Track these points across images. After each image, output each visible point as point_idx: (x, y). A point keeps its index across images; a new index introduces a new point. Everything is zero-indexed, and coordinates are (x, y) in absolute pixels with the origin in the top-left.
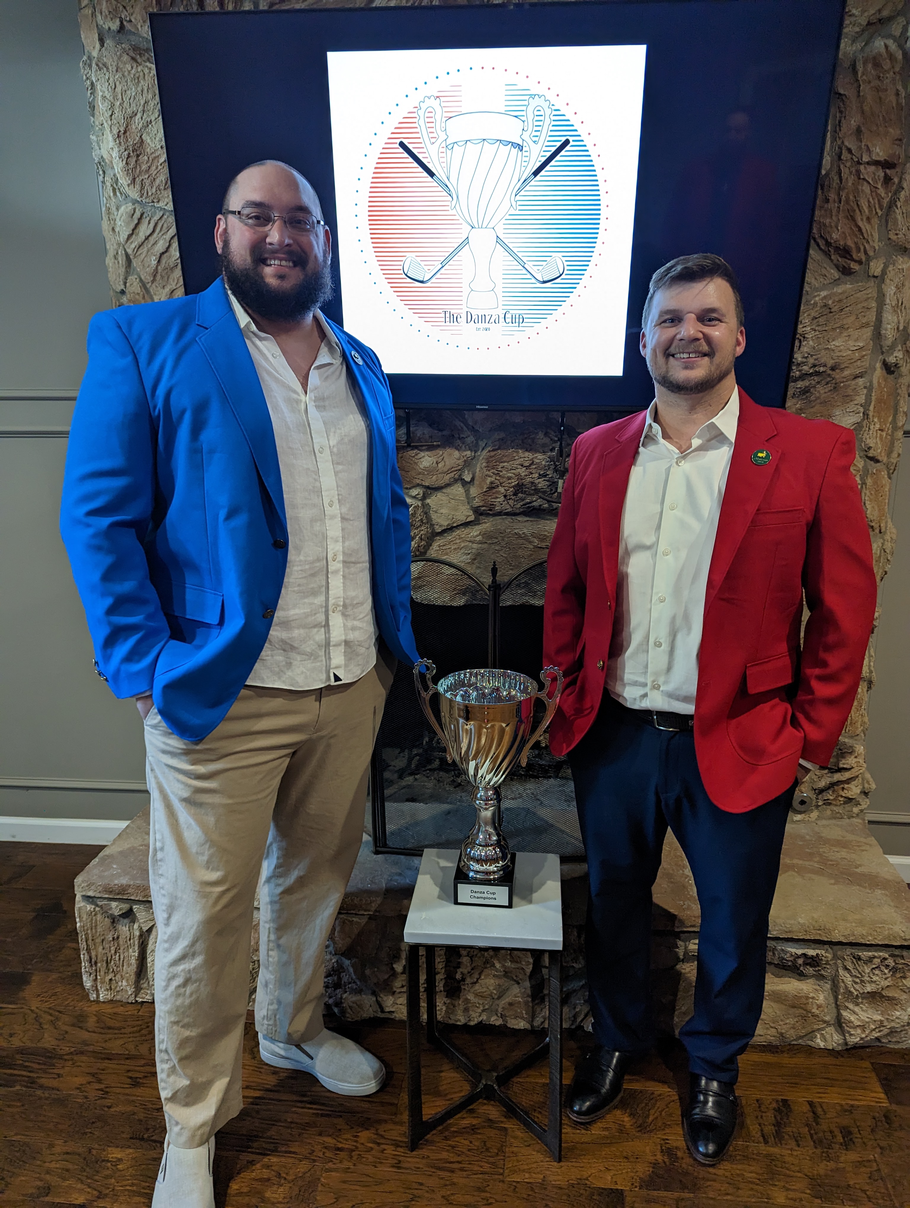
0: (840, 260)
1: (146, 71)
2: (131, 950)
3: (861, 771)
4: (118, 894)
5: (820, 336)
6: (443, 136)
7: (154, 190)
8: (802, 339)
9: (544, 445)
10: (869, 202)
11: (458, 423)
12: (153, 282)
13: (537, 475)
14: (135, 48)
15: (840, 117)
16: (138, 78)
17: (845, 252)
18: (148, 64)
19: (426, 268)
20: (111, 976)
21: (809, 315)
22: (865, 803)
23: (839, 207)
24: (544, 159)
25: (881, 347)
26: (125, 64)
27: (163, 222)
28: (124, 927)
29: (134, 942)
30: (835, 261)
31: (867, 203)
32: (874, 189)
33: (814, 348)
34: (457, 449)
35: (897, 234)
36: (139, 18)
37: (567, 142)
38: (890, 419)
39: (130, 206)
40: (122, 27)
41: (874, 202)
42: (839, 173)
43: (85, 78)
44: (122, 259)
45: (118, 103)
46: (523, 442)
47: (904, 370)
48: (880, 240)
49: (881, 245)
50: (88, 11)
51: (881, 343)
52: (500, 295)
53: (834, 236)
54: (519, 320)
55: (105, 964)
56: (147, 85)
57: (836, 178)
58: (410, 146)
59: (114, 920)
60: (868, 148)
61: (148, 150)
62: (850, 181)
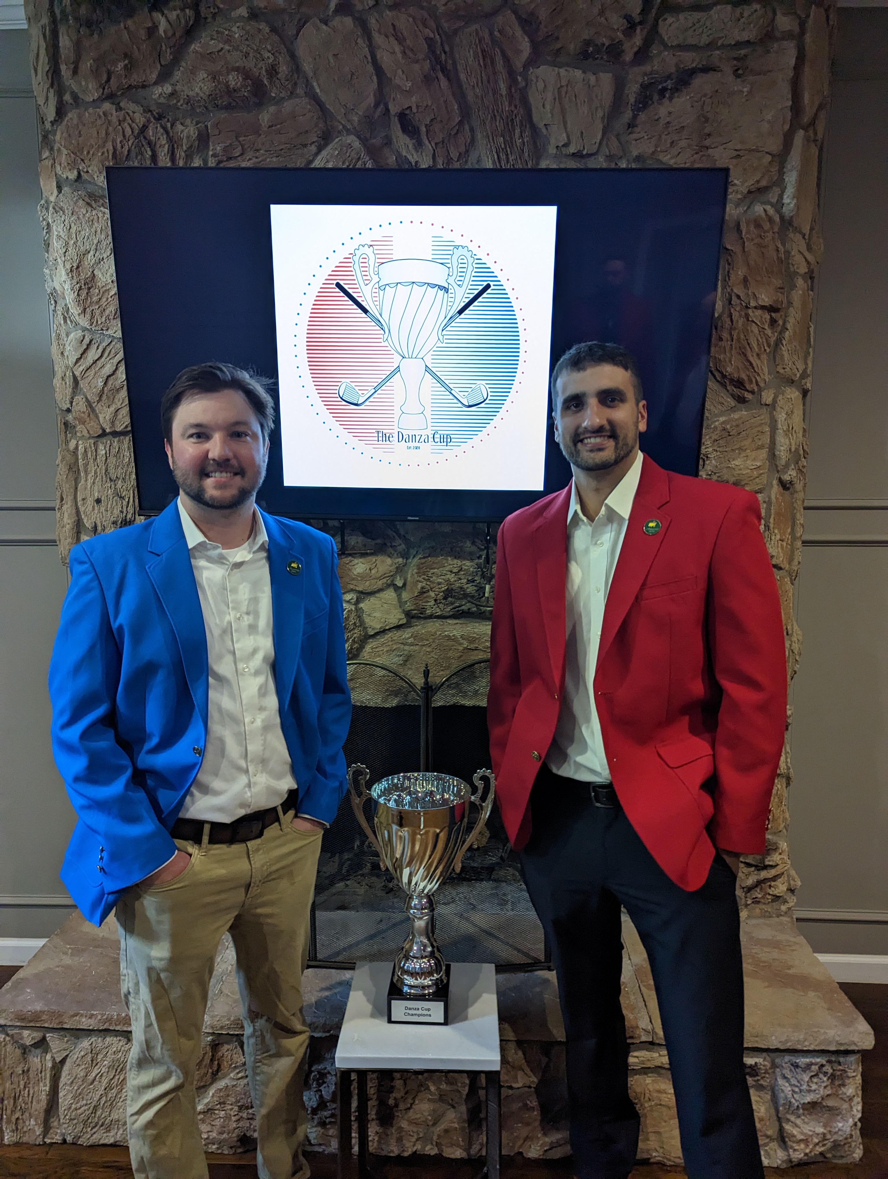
0: (735, 390)
1: (100, 215)
2: (41, 1084)
3: (786, 868)
4: (31, 1021)
5: (721, 456)
6: (375, 279)
7: (103, 319)
8: (705, 459)
9: (471, 554)
10: (758, 340)
11: (391, 533)
12: (98, 402)
13: (466, 581)
14: (91, 195)
15: (729, 269)
16: (92, 221)
17: (739, 384)
18: (102, 209)
19: (360, 392)
20: (18, 1114)
21: (710, 438)
22: (792, 901)
23: (731, 345)
24: (467, 300)
25: (776, 466)
26: (80, 208)
27: (111, 347)
28: (35, 1059)
29: (46, 1074)
30: (731, 391)
31: (756, 342)
32: (761, 330)
33: (717, 467)
34: (389, 556)
35: (784, 368)
36: (96, 169)
37: (488, 287)
38: (789, 530)
39: (80, 333)
40: (79, 176)
41: (763, 340)
42: (731, 316)
43: (41, 219)
44: (69, 381)
45: (72, 242)
46: (452, 550)
47: (799, 486)
48: (769, 374)
49: (771, 378)
50: (48, 163)
51: (778, 463)
52: (429, 417)
53: (728, 369)
54: (446, 440)
55: (12, 1101)
56: (100, 227)
57: (728, 320)
58: (346, 287)
59: (25, 1050)
60: (755, 295)
61: (99, 284)
62: (740, 323)
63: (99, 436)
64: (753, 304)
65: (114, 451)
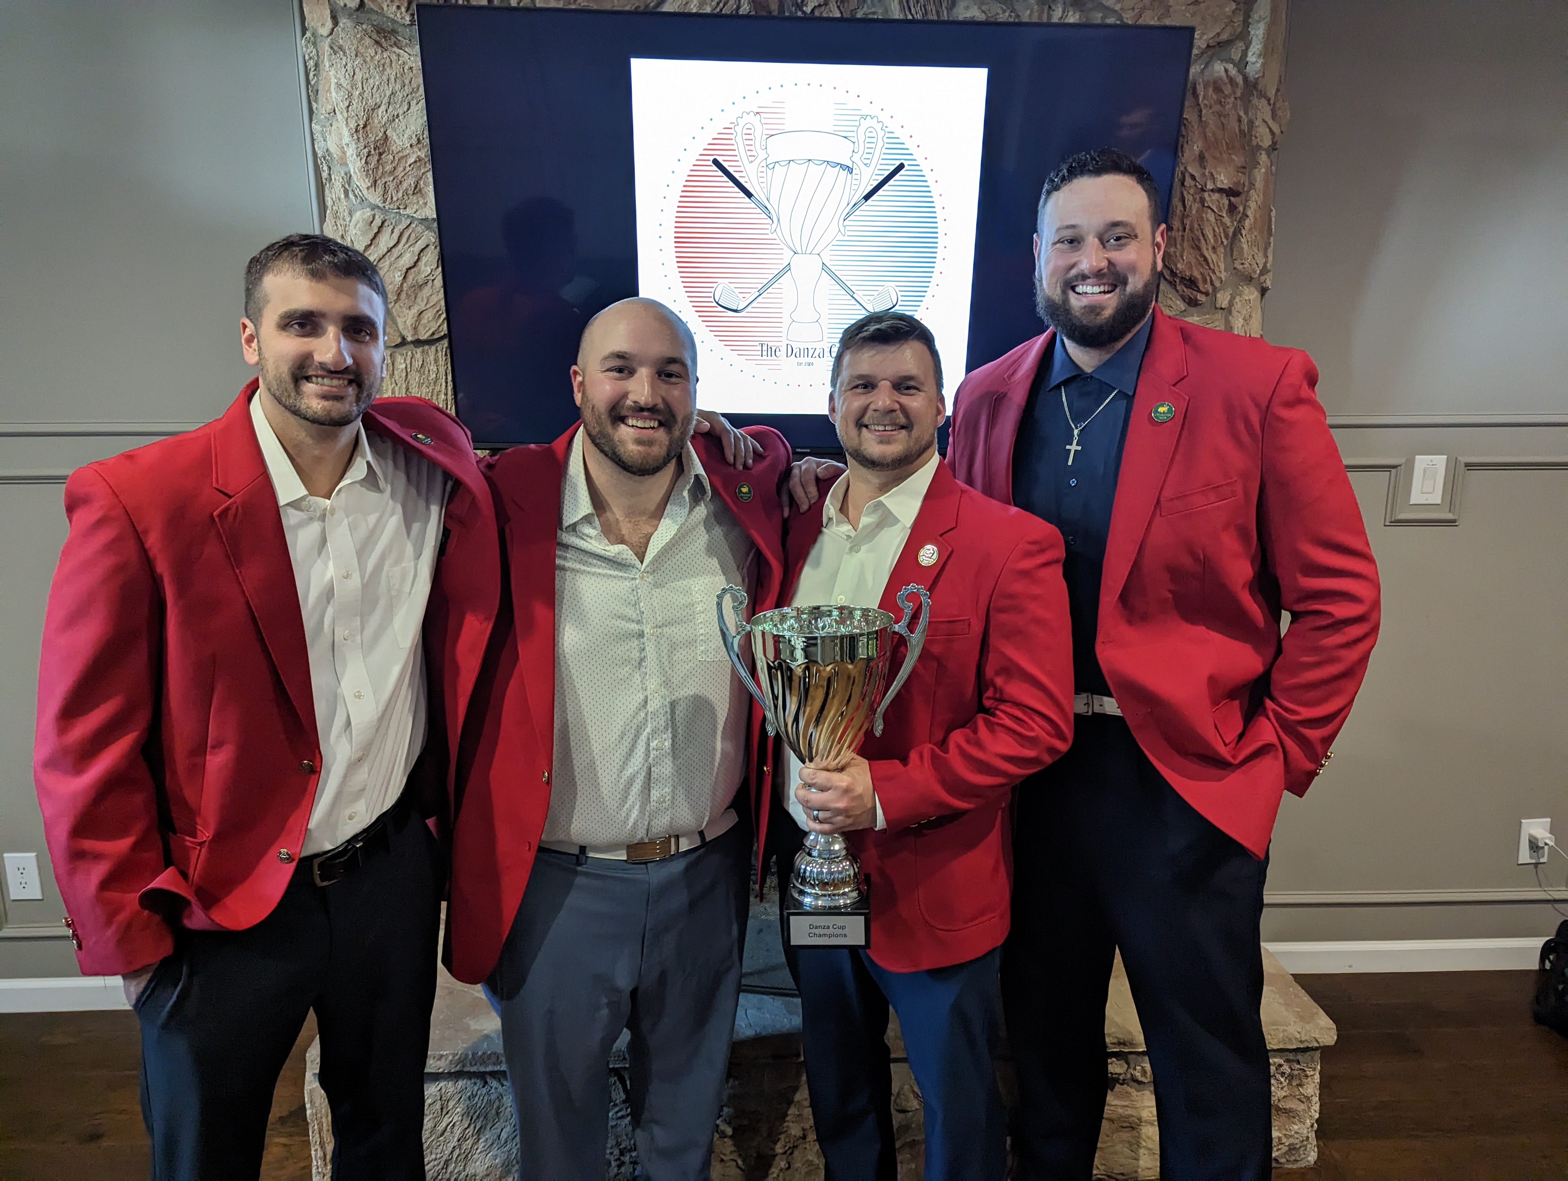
0: (1185, 290)
1: (394, 57)
6: (762, 155)
7: (400, 195)
10: (1214, 230)
14: (380, 30)
16: (384, 65)
17: (1191, 283)
18: (395, 49)
19: (741, 296)
24: (875, 183)
26: (367, 48)
30: (1182, 294)
31: (1211, 232)
32: (1218, 218)
37: (901, 166)
39: (368, 213)
40: (362, 4)
41: (1219, 230)
42: (1183, 200)
45: (358, 93)
48: (1225, 271)
49: (1227, 276)
52: (825, 326)
53: (1179, 266)
56: (394, 73)
57: (1179, 205)
58: (725, 165)
60: (1212, 175)
61: (394, 148)
62: (1194, 208)
63: (397, 346)
64: (1210, 186)
65: (417, 364)
